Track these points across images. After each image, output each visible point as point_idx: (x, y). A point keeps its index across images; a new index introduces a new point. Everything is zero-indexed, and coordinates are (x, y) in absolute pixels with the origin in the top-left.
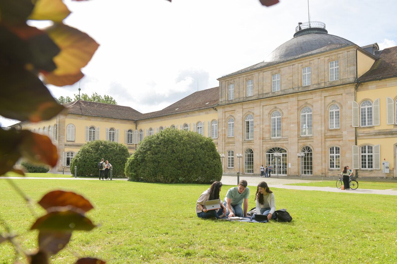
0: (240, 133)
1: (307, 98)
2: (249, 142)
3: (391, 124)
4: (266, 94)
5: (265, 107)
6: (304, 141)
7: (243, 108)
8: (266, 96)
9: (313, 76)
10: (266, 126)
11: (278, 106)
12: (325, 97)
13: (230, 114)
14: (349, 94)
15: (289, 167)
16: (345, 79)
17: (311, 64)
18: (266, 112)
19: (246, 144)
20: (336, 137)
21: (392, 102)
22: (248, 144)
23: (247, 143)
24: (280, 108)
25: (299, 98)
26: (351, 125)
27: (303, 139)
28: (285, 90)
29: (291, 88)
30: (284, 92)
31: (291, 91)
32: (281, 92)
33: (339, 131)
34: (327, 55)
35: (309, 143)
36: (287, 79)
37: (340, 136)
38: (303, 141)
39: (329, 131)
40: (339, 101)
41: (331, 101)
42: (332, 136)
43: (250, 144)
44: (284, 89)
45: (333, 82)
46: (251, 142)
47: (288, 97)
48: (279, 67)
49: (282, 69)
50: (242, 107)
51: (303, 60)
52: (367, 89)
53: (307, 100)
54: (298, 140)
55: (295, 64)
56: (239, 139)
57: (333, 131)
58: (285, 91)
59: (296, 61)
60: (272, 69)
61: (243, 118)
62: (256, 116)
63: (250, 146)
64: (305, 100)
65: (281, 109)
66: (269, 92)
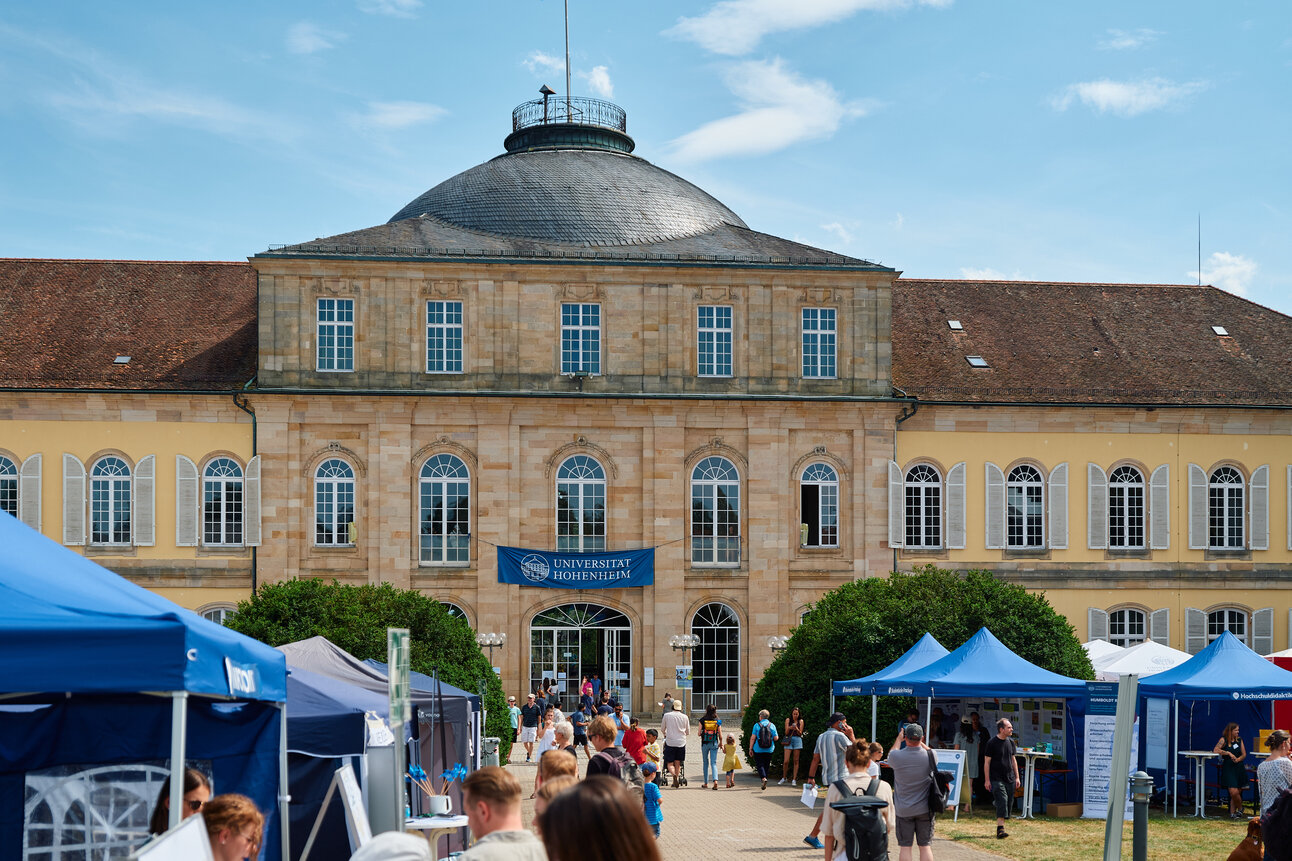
0: (397, 534)
1: (725, 426)
2: (449, 578)
3: (997, 547)
4: (535, 377)
5: (530, 435)
6: (710, 584)
7: (417, 422)
8: (537, 388)
9: (741, 344)
10: (534, 512)
11: (593, 437)
12: (790, 430)
13: (335, 441)
14: (877, 435)
15: (646, 684)
16: (861, 380)
17: (736, 297)
18: (538, 455)
19: (433, 583)
20: (827, 579)
21: (1002, 479)
22: (442, 584)
23: (438, 578)
24: (602, 445)
25: (691, 418)
26: (882, 539)
27: (707, 579)
28: (624, 376)
29: (655, 376)
30: (623, 384)
31: (653, 385)
32: (609, 381)
33: (838, 556)
34: (798, 283)
35: (729, 594)
36: (635, 335)
37: (843, 574)
38: (703, 584)
39: (802, 556)
40: (838, 454)
41: (810, 448)
42: (815, 571)
43: (454, 583)
44: (620, 372)
45: (820, 384)
46: (462, 578)
47: (646, 409)
48: (600, 279)
49: (610, 290)
50: (412, 419)
51: (707, 275)
52: (930, 428)
53: (718, 433)
54: (686, 579)
55: (671, 285)
56: (392, 561)
57: (816, 556)
58: (626, 380)
59: (676, 274)
60: (563, 278)
61: (412, 466)
62: (485, 467)
63: (455, 592)
64: (711, 432)
65: (609, 451)
66: (547, 370)
